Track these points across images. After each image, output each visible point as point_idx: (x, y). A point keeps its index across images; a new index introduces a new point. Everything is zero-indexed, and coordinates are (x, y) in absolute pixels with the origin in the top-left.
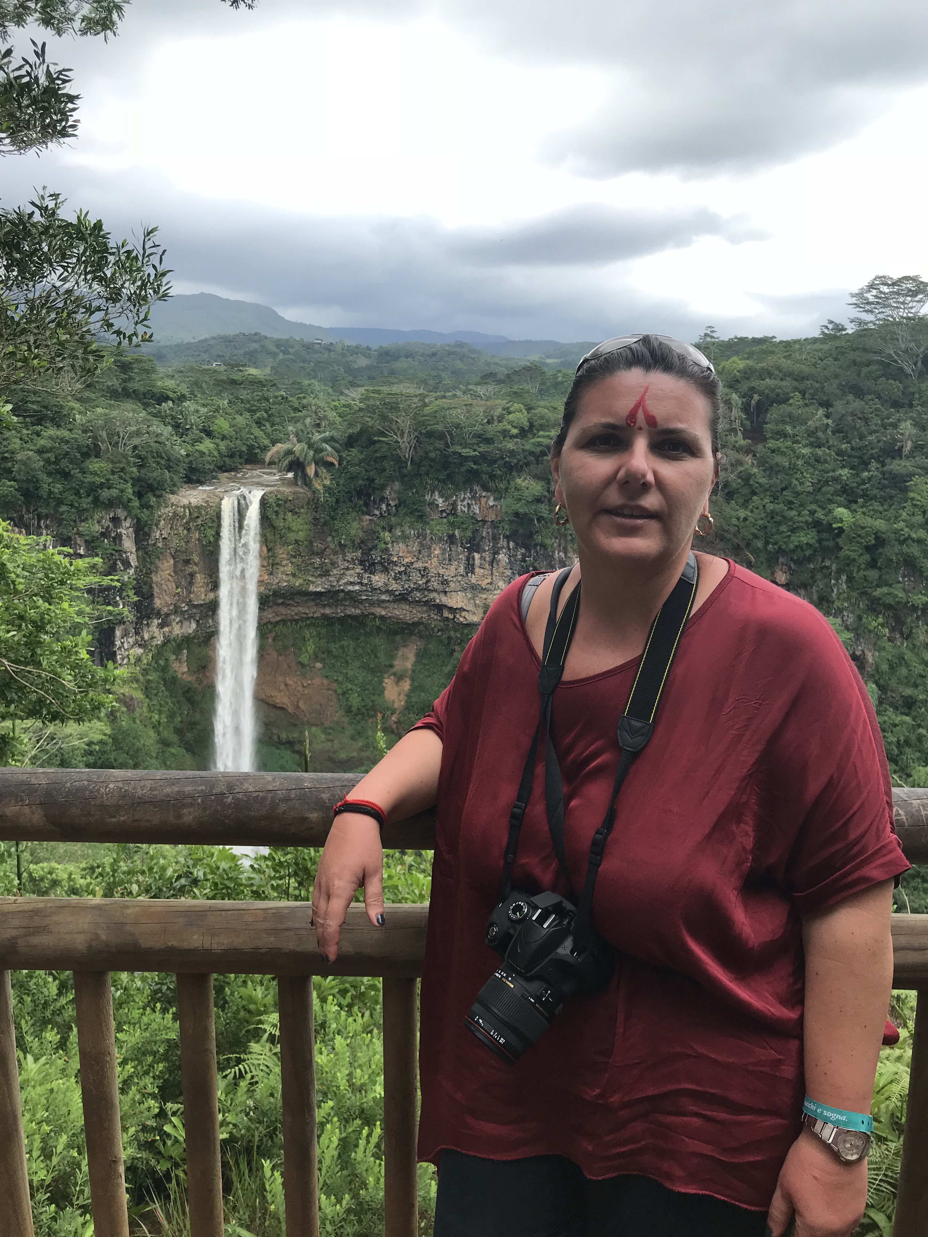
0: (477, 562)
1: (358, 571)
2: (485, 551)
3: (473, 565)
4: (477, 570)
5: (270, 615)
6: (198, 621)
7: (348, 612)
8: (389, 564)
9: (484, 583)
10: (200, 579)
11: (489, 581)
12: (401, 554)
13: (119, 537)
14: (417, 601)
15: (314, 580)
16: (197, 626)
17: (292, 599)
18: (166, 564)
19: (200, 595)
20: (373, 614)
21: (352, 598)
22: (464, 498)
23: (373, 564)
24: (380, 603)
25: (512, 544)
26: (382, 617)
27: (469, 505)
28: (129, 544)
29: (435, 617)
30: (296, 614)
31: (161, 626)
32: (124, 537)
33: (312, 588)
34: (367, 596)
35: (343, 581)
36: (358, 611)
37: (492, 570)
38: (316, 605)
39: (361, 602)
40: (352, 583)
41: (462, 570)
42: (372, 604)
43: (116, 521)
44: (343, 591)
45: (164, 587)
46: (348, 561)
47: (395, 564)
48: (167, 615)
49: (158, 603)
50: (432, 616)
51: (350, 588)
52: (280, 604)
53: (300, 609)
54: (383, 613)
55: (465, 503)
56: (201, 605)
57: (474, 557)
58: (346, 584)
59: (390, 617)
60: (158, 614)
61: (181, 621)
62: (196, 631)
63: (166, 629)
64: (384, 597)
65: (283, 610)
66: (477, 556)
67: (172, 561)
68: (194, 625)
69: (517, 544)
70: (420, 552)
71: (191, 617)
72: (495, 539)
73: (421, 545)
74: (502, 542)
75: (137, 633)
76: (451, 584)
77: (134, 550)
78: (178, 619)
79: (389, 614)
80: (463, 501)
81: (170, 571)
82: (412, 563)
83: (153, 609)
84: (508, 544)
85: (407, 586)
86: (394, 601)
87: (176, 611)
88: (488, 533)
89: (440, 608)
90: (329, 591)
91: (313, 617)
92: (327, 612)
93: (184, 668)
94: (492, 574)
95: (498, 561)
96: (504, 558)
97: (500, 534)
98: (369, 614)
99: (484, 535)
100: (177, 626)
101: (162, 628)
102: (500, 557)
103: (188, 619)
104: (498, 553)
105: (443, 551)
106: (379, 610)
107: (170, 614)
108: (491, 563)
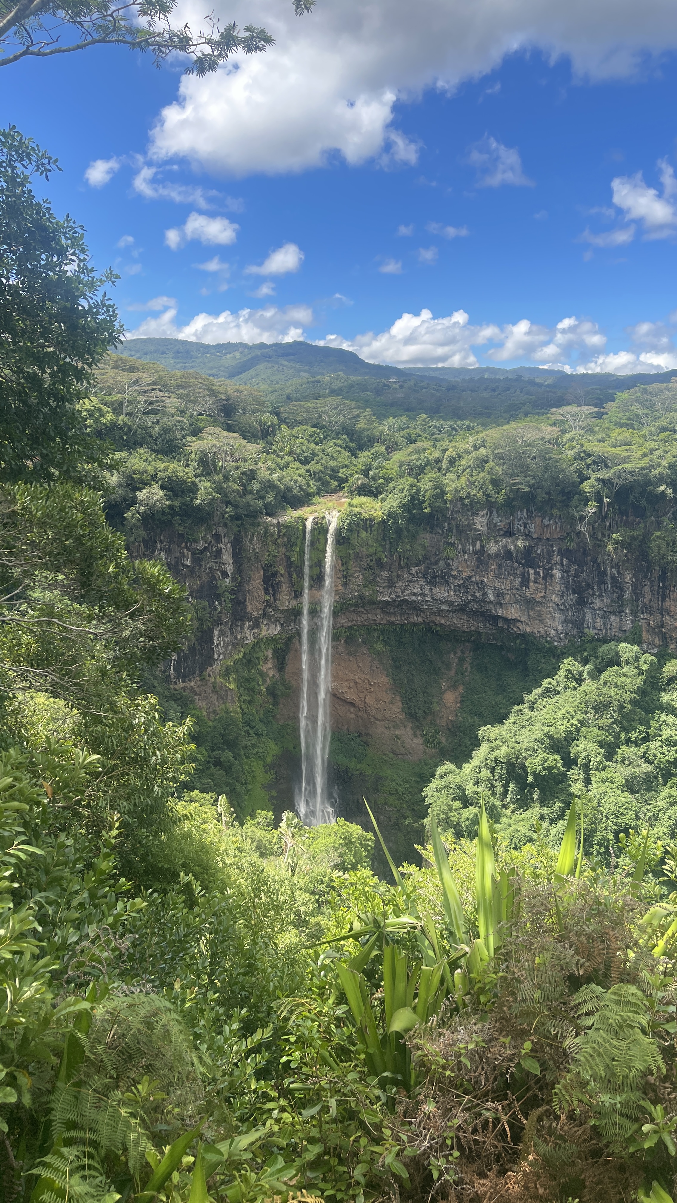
0: (532, 577)
1: (421, 583)
2: (539, 567)
3: (528, 579)
4: (532, 584)
5: (343, 621)
6: (282, 625)
7: (412, 620)
8: (449, 577)
9: (538, 597)
10: (285, 588)
11: (543, 594)
12: (460, 569)
13: (219, 552)
14: (474, 612)
15: (382, 590)
16: (282, 629)
17: (363, 607)
18: (257, 575)
19: (285, 601)
20: (434, 622)
21: (415, 607)
22: (521, 518)
23: (435, 577)
24: (440, 612)
25: (565, 561)
26: (441, 625)
27: (525, 525)
28: (227, 557)
29: (491, 627)
30: (366, 620)
31: (252, 628)
32: (224, 551)
33: (380, 598)
34: (428, 605)
35: (407, 592)
36: (420, 619)
37: (545, 584)
38: (383, 613)
39: (423, 611)
40: (415, 594)
41: (517, 584)
42: (433, 613)
43: (217, 537)
44: (407, 600)
45: (256, 594)
46: (412, 574)
47: (455, 577)
48: (257, 619)
49: (249, 608)
50: (488, 625)
51: (414, 598)
52: (352, 611)
53: (370, 616)
54: (443, 622)
55: (521, 522)
56: (285, 611)
57: (528, 572)
58: (409, 595)
59: (449, 625)
60: (250, 619)
61: (268, 624)
62: (280, 633)
63: (256, 631)
64: (444, 607)
65: (354, 616)
66: (532, 571)
67: (262, 572)
68: (279, 628)
69: (570, 561)
70: (478, 567)
71: (277, 620)
72: (550, 555)
73: (479, 560)
74: (556, 558)
75: (232, 633)
76: (508, 597)
77: (231, 562)
78: (266, 622)
79: (448, 623)
80: (519, 520)
81: (260, 581)
82: (470, 577)
83: (246, 613)
84: (562, 560)
85: (465, 598)
86: (453, 612)
87: (265, 615)
88: (543, 550)
89: (496, 618)
90: (394, 601)
91: (380, 624)
92: (393, 619)
93: (270, 665)
94: (545, 589)
95: (552, 576)
96: (557, 573)
97: (554, 551)
98: (430, 622)
99: (539, 552)
100: (265, 628)
101: (253, 629)
102: (554, 571)
103: (274, 623)
104: (551, 569)
105: (500, 566)
106: (438, 618)
107: (259, 618)
108: (544, 578)
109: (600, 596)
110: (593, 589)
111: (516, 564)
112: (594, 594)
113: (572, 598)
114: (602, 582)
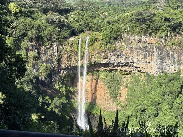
0: (148, 55)
1: (114, 57)
2: (150, 52)
3: (146, 56)
4: (147, 57)
7: (112, 69)
9: (149, 61)
11: (151, 60)
12: (126, 53)
14: (130, 66)
15: (102, 60)
16: (73, 72)
18: (65, 56)
19: (73, 64)
20: (118, 69)
22: (144, 37)
25: (157, 50)
28: (55, 51)
32: (54, 49)
33: (102, 62)
34: (116, 64)
35: (110, 60)
36: (114, 68)
38: (103, 67)
39: (115, 66)
41: (143, 57)
42: (118, 66)
43: (53, 45)
44: (110, 63)
45: (64, 62)
46: (111, 55)
47: (124, 55)
48: (65, 69)
49: (62, 66)
50: (134, 70)
51: (112, 62)
52: (94, 66)
53: (99, 68)
54: (121, 69)
55: (144, 39)
56: (74, 66)
57: (146, 54)
60: (63, 69)
61: (68, 71)
64: (121, 65)
65: (94, 68)
66: (147, 53)
69: (159, 50)
70: (131, 52)
71: (71, 69)
73: (131, 50)
74: (155, 49)
77: (57, 52)
79: (123, 69)
82: (129, 55)
85: (127, 62)
87: (67, 68)
88: (151, 47)
89: (137, 67)
90: (106, 63)
94: (152, 58)
95: (153, 55)
96: (155, 54)
97: (154, 47)
99: (149, 47)
101: (64, 72)
102: (154, 53)
104: (153, 52)
105: (138, 52)
108: (151, 55)
109: (168, 60)
110: (166, 58)
111: (143, 51)
112: (166, 60)
113: (160, 61)
114: (168, 56)
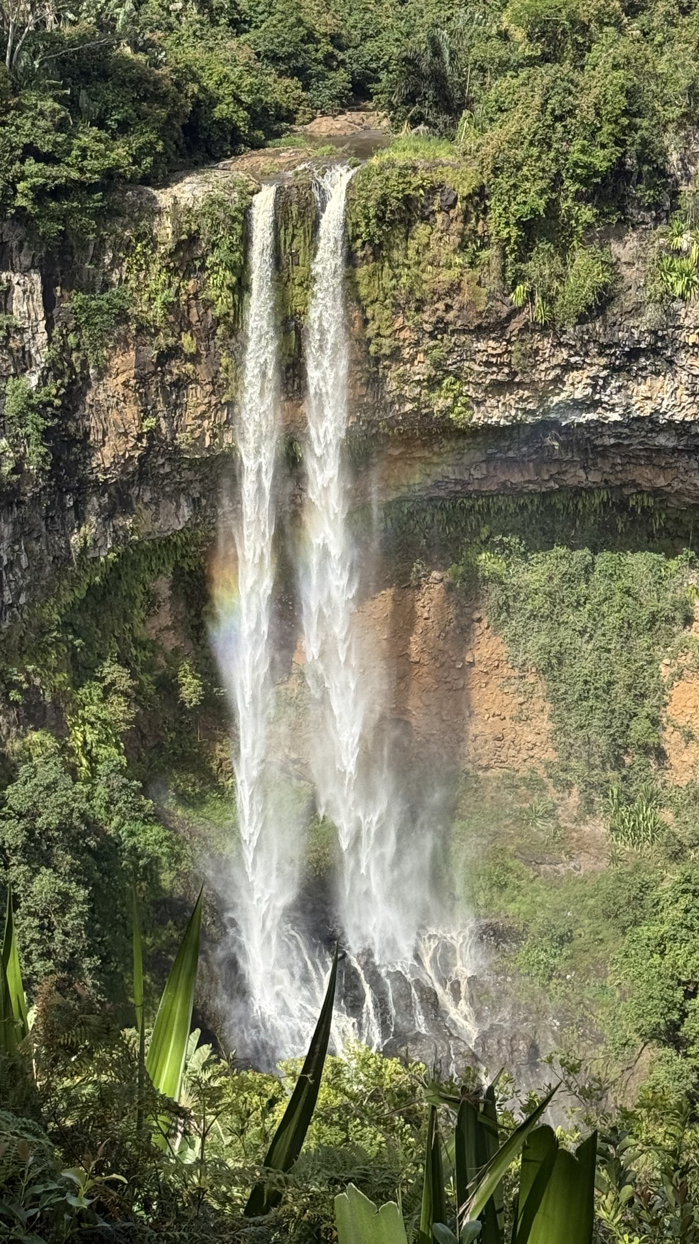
1: (594, 371)
5: (373, 487)
6: (196, 503)
7: (570, 480)
8: (675, 351)
10: (199, 395)
15: (481, 394)
16: (195, 514)
17: (427, 445)
18: (119, 360)
19: (201, 435)
20: (634, 484)
21: (579, 443)
23: (634, 354)
24: (652, 455)
26: (656, 492)
28: (27, 309)
30: (437, 484)
31: (109, 514)
32: (17, 292)
33: (478, 417)
34: (617, 437)
35: (556, 399)
36: (595, 477)
38: (488, 460)
39: (604, 452)
40: (577, 405)
42: (631, 458)
44: (555, 423)
46: (569, 347)
48: (122, 487)
49: (98, 456)
51: (574, 416)
52: (397, 459)
54: (661, 482)
56: (203, 462)
58: (563, 406)
60: (102, 485)
61: (155, 502)
63: (121, 521)
65: (403, 473)
68: (186, 512)
71: (180, 490)
77: (40, 324)
78: (147, 497)
79: (677, 485)
81: (128, 377)
83: (88, 471)
86: (691, 454)
87: (144, 475)
91: (480, 494)
92: (517, 478)
93: (165, 618)
98: (624, 485)
100: (147, 514)
101: (111, 517)
103: (174, 496)
106: (648, 473)
107: (129, 484)
